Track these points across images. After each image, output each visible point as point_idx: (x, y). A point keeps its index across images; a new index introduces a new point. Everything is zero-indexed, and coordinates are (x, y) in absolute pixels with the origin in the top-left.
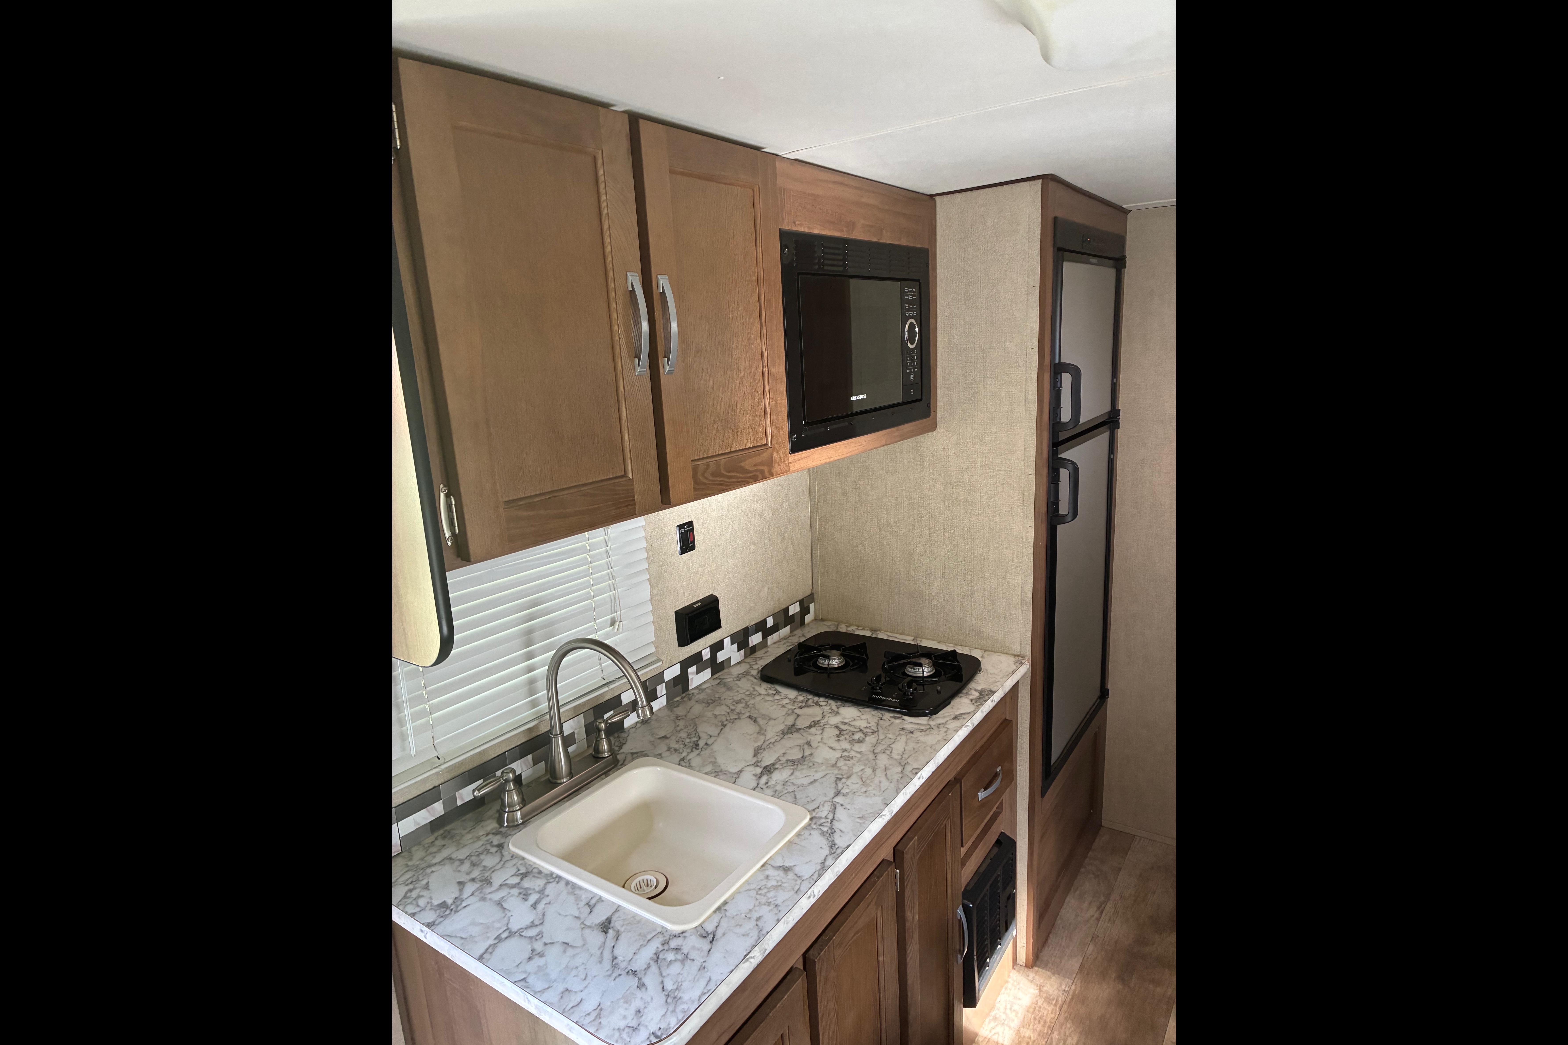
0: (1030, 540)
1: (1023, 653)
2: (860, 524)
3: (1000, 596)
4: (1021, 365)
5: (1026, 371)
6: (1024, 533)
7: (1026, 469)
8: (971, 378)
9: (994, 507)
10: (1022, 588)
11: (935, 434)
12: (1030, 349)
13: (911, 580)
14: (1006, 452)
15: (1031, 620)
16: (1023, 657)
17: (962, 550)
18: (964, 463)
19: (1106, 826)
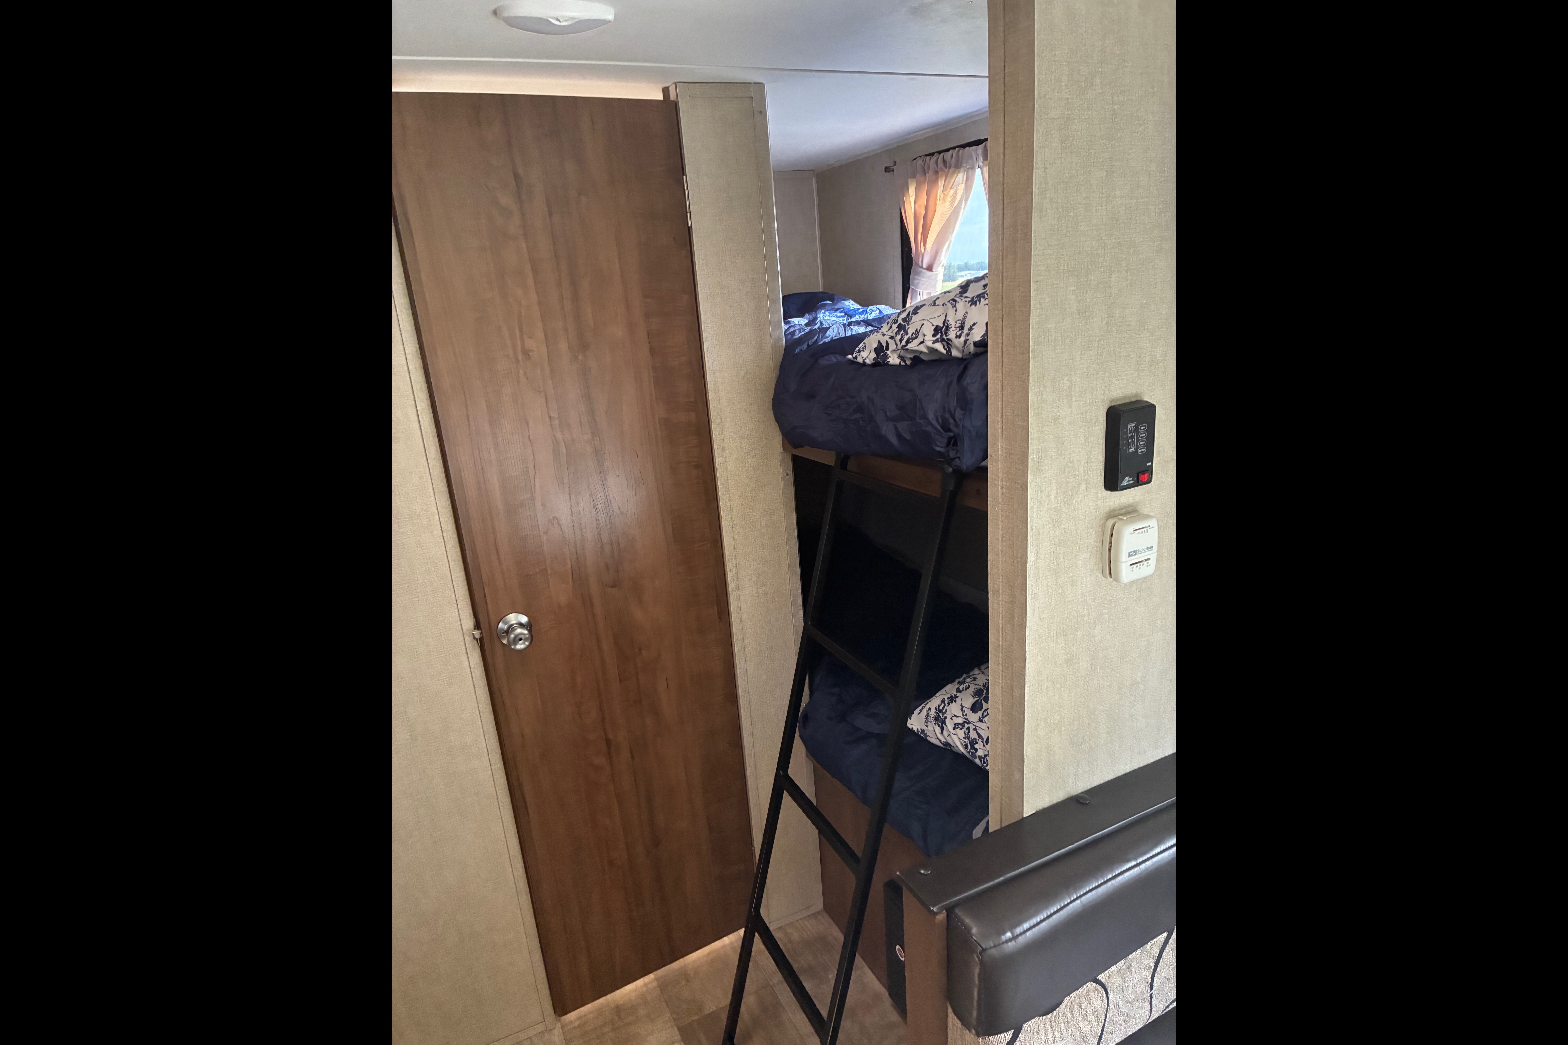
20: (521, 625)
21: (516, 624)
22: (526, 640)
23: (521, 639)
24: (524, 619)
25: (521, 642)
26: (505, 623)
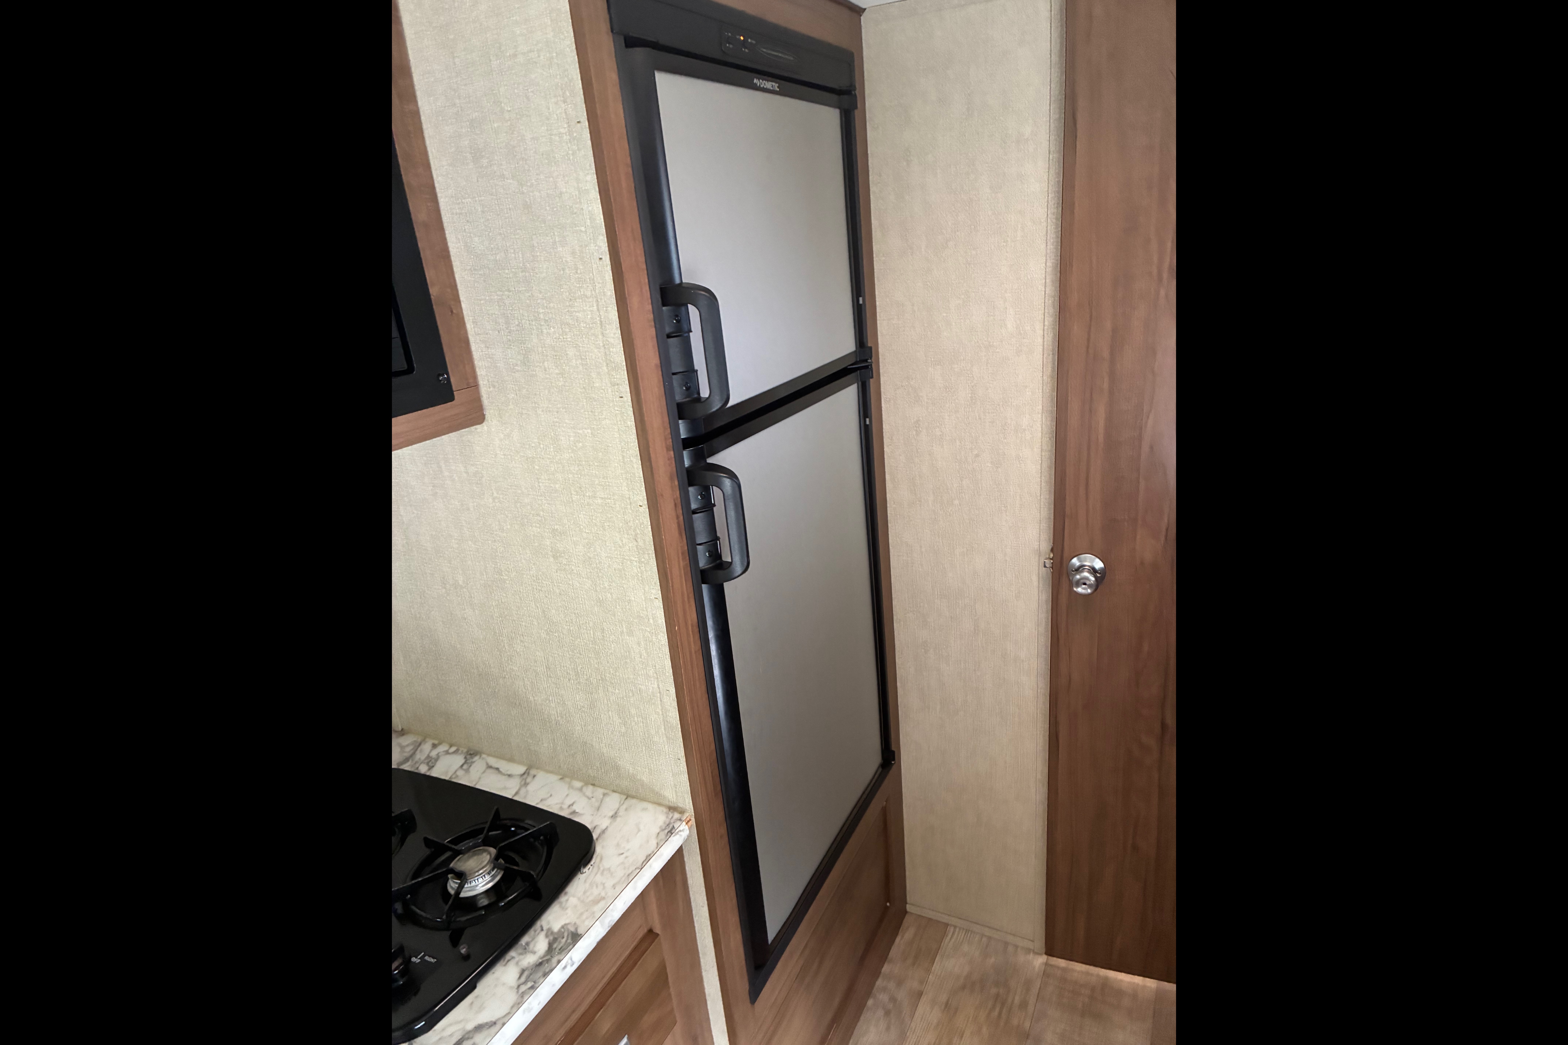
0: (660, 621)
1: (681, 805)
2: (419, 583)
3: (633, 711)
4: (589, 294)
5: (597, 305)
6: (649, 610)
7: (632, 497)
8: (517, 323)
9: (597, 561)
10: (661, 700)
11: (485, 428)
12: (598, 260)
13: (507, 677)
14: (596, 464)
15: (683, 754)
16: (682, 812)
17: (565, 632)
18: (539, 483)
19: (912, 911)
20: (1093, 571)
21: (1089, 566)
22: (1090, 586)
23: (1085, 584)
24: (1099, 564)
25: (1084, 586)
26: (1079, 560)
